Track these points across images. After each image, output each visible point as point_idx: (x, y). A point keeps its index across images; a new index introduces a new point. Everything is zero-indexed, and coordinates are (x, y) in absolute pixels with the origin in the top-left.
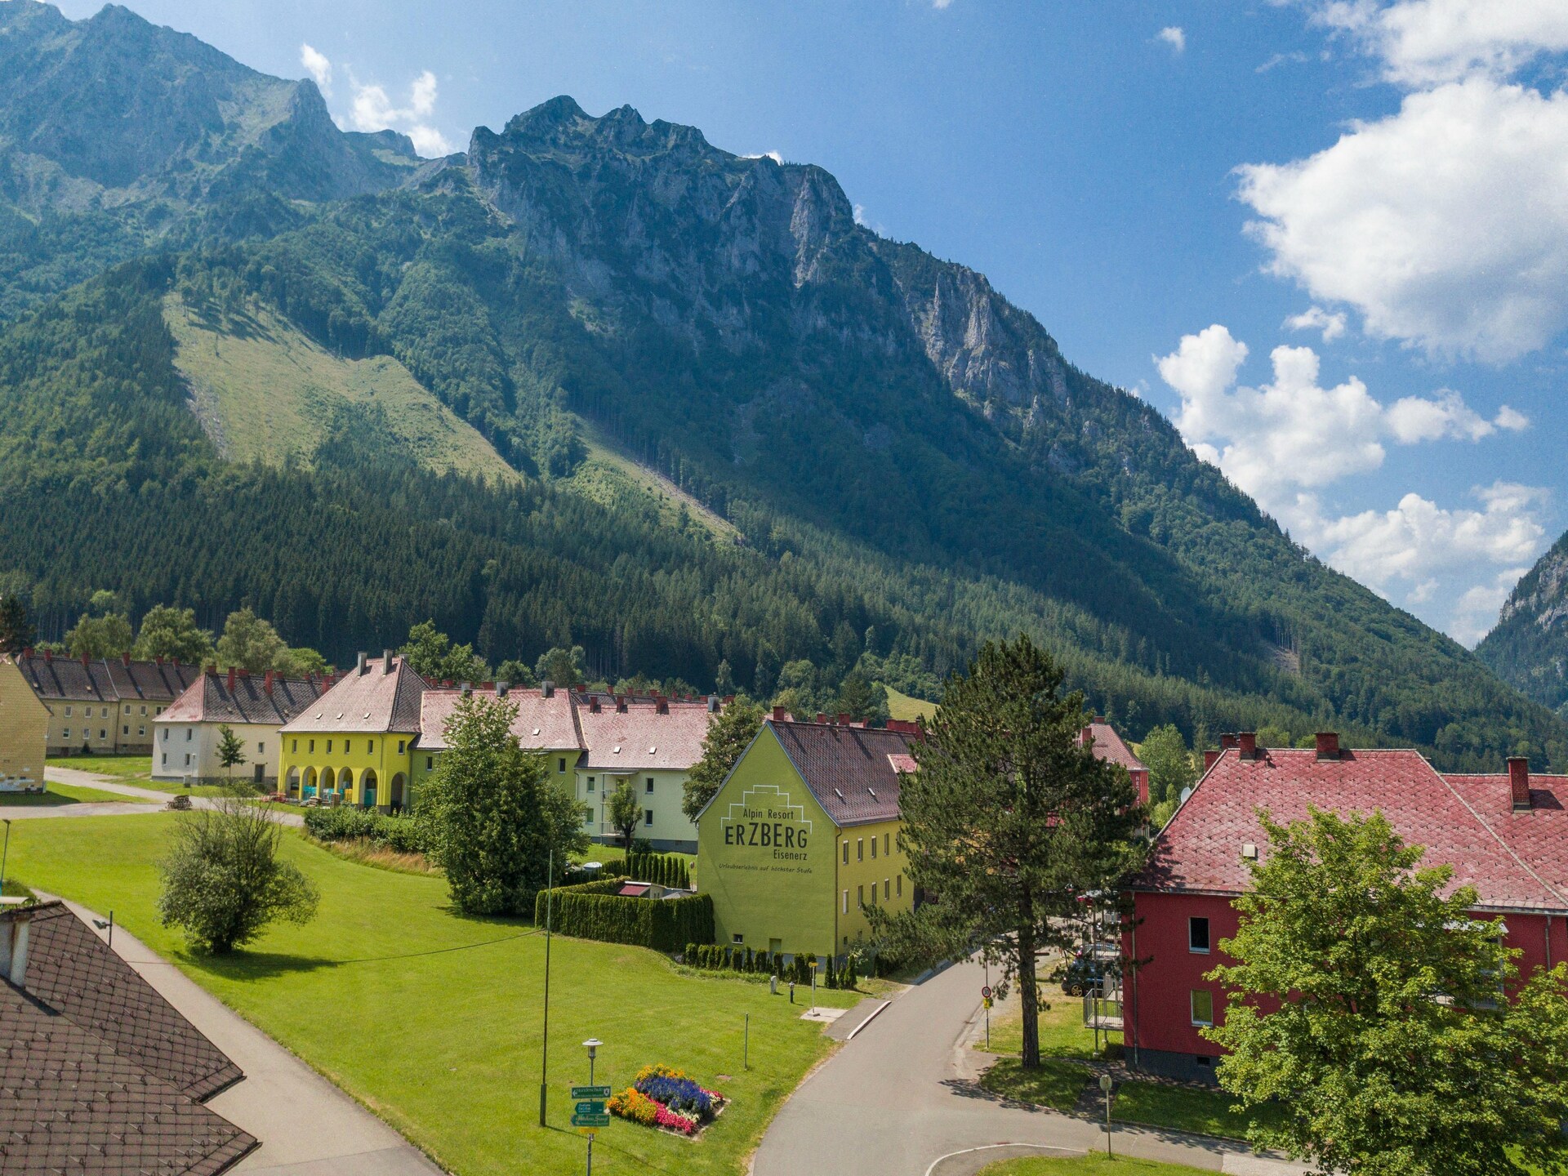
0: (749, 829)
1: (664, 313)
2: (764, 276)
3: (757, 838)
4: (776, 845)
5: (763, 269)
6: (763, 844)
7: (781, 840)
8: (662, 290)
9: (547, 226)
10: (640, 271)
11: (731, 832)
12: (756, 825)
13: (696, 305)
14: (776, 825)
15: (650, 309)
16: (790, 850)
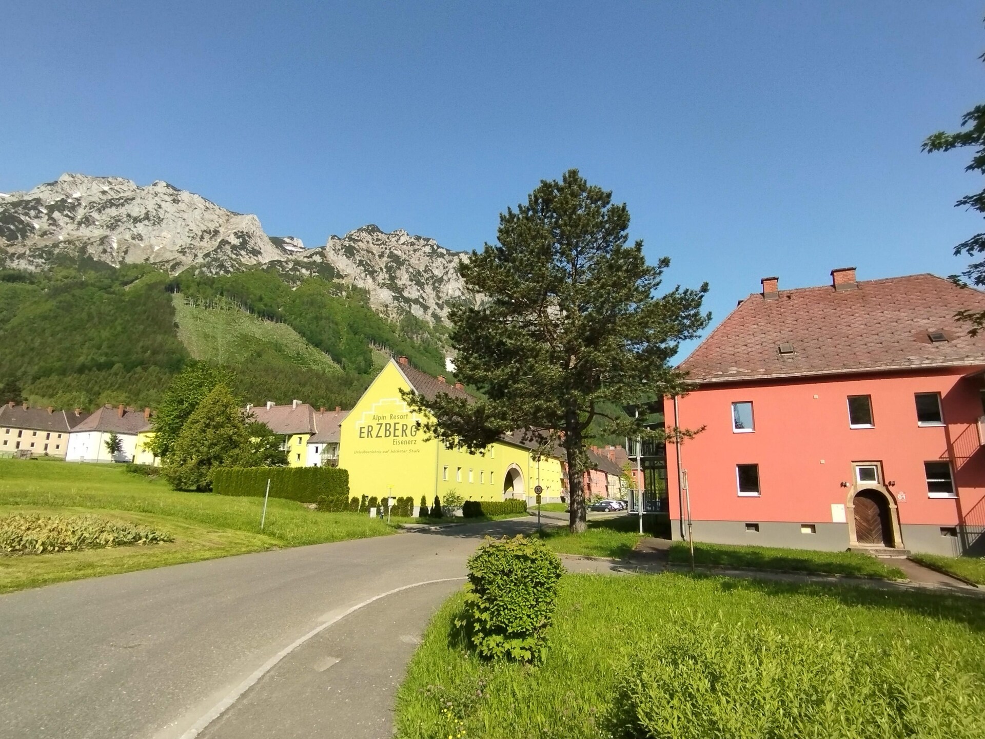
0: (376, 428)
1: (416, 311)
2: (463, 298)
3: (382, 433)
4: (395, 436)
5: (463, 294)
6: (386, 436)
7: (399, 433)
8: (416, 301)
9: (363, 275)
10: (406, 294)
11: (363, 430)
12: (381, 424)
13: (431, 308)
14: (395, 424)
15: (410, 309)
16: (404, 438)
